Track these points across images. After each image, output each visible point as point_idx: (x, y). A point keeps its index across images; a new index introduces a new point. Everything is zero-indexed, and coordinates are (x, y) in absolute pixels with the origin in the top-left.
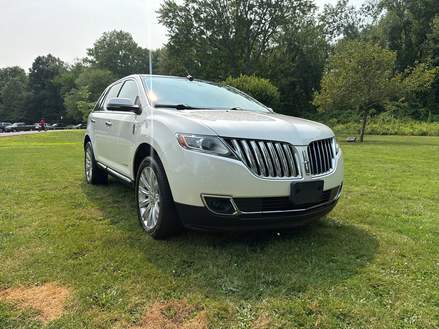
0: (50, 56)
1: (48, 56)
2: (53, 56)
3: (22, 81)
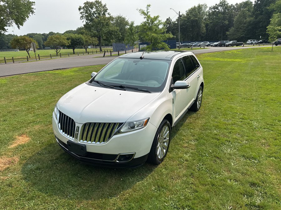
3: (249, 10)
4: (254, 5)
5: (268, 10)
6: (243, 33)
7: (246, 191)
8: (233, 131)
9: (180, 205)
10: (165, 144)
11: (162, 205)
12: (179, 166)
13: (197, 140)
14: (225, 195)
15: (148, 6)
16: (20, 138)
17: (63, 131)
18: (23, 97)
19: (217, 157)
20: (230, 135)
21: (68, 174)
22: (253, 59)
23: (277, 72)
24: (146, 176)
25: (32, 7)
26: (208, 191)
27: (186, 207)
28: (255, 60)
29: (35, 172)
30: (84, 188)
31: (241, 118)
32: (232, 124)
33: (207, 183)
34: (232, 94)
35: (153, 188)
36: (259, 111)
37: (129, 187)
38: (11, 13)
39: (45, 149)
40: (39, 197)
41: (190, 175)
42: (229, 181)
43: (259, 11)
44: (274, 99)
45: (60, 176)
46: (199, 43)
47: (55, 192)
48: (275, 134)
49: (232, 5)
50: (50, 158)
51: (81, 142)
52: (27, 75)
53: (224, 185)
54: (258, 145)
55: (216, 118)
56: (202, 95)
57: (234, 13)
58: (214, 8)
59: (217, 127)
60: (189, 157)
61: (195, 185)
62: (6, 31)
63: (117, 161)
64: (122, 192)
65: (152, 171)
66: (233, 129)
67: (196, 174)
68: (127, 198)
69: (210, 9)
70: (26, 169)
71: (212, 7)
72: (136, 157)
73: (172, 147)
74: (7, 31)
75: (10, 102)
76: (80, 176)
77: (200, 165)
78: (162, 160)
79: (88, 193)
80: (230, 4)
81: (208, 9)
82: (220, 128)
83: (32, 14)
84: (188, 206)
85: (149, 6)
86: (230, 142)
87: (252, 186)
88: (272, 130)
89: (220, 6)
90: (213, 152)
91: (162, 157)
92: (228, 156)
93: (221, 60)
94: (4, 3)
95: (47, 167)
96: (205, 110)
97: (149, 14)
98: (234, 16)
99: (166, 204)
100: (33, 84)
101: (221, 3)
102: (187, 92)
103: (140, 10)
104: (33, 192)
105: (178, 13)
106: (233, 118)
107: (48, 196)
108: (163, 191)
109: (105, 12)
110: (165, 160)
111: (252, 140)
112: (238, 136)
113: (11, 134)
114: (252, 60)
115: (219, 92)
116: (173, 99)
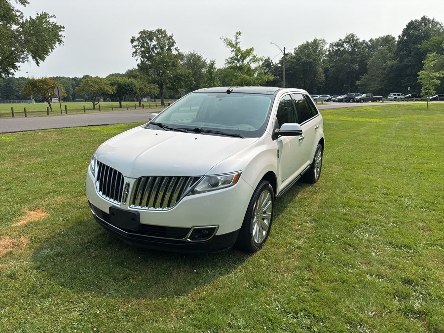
0: (424, 18)
1: (422, 18)
2: (427, 18)
3: (390, 50)
4: (398, 41)
5: (419, 49)
6: (382, 83)
7: (397, 290)
8: (372, 210)
9: (290, 308)
10: (265, 221)
11: (262, 308)
12: (287, 255)
13: (316, 221)
14: (364, 295)
15: (237, 33)
16: (32, 213)
17: (104, 193)
18: (39, 159)
19: (348, 244)
20: (367, 216)
21: (108, 263)
22: (399, 119)
23: (436, 137)
24: (235, 268)
25: (60, 33)
26: (335, 290)
27: (301, 311)
28: (401, 120)
29: (53, 259)
30: (134, 283)
31: (383, 194)
32: (371, 202)
33: (333, 279)
34: (369, 161)
35: (247, 285)
36: (412, 185)
37: (205, 282)
38: (27, 41)
39: (72, 228)
40: (59, 294)
41: (306, 268)
42: (368, 277)
43: (406, 50)
44: (434, 169)
45: (94, 265)
46: (314, 97)
47: (86, 287)
48: (440, 215)
49: (364, 41)
50: (78, 240)
51: (132, 208)
52: (46, 132)
53: (360, 281)
54: (412, 229)
55: (344, 192)
56: (322, 159)
57: (368, 53)
58: (337, 45)
59: (346, 204)
60: (304, 243)
61: (314, 281)
62: (17, 70)
63: (188, 240)
64: (195, 289)
65: (244, 261)
66: (373, 207)
67: (316, 266)
68: (204, 297)
69: (330, 46)
70: (39, 255)
71: (334, 44)
72: (219, 233)
73: (275, 229)
74: (19, 69)
75: (18, 166)
76: (127, 266)
77: (321, 255)
78: (260, 246)
79: (140, 289)
80: (361, 40)
81: (327, 47)
82: (352, 206)
83: (59, 44)
84: (304, 309)
85: (239, 34)
86: (368, 224)
87: (406, 285)
88: (434, 210)
89: (346, 42)
90: (342, 238)
91: (260, 242)
92: (366, 243)
93: (349, 119)
94: (18, 27)
95: (74, 252)
96: (326, 182)
97: (238, 46)
98: (367, 57)
99: (268, 306)
100: (55, 143)
101: (347, 38)
102: (300, 146)
103: (225, 40)
104: (50, 286)
105: (283, 50)
106: (372, 193)
107: (74, 292)
108: (263, 288)
109: (170, 46)
110: (265, 247)
111: (402, 223)
112: (380, 217)
113: (17, 207)
114: (397, 121)
115: (348, 159)
116: (278, 150)
